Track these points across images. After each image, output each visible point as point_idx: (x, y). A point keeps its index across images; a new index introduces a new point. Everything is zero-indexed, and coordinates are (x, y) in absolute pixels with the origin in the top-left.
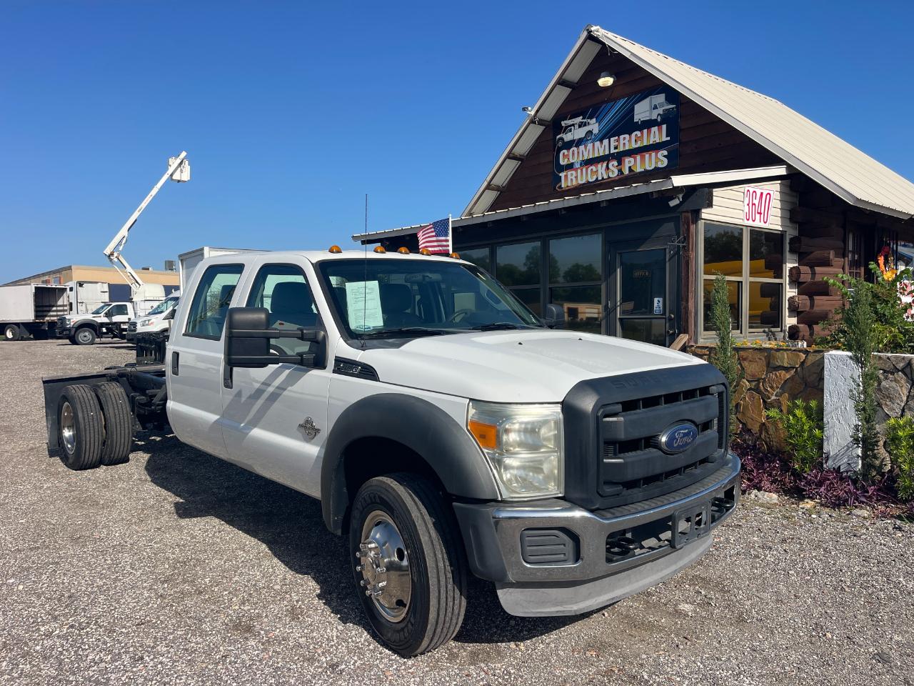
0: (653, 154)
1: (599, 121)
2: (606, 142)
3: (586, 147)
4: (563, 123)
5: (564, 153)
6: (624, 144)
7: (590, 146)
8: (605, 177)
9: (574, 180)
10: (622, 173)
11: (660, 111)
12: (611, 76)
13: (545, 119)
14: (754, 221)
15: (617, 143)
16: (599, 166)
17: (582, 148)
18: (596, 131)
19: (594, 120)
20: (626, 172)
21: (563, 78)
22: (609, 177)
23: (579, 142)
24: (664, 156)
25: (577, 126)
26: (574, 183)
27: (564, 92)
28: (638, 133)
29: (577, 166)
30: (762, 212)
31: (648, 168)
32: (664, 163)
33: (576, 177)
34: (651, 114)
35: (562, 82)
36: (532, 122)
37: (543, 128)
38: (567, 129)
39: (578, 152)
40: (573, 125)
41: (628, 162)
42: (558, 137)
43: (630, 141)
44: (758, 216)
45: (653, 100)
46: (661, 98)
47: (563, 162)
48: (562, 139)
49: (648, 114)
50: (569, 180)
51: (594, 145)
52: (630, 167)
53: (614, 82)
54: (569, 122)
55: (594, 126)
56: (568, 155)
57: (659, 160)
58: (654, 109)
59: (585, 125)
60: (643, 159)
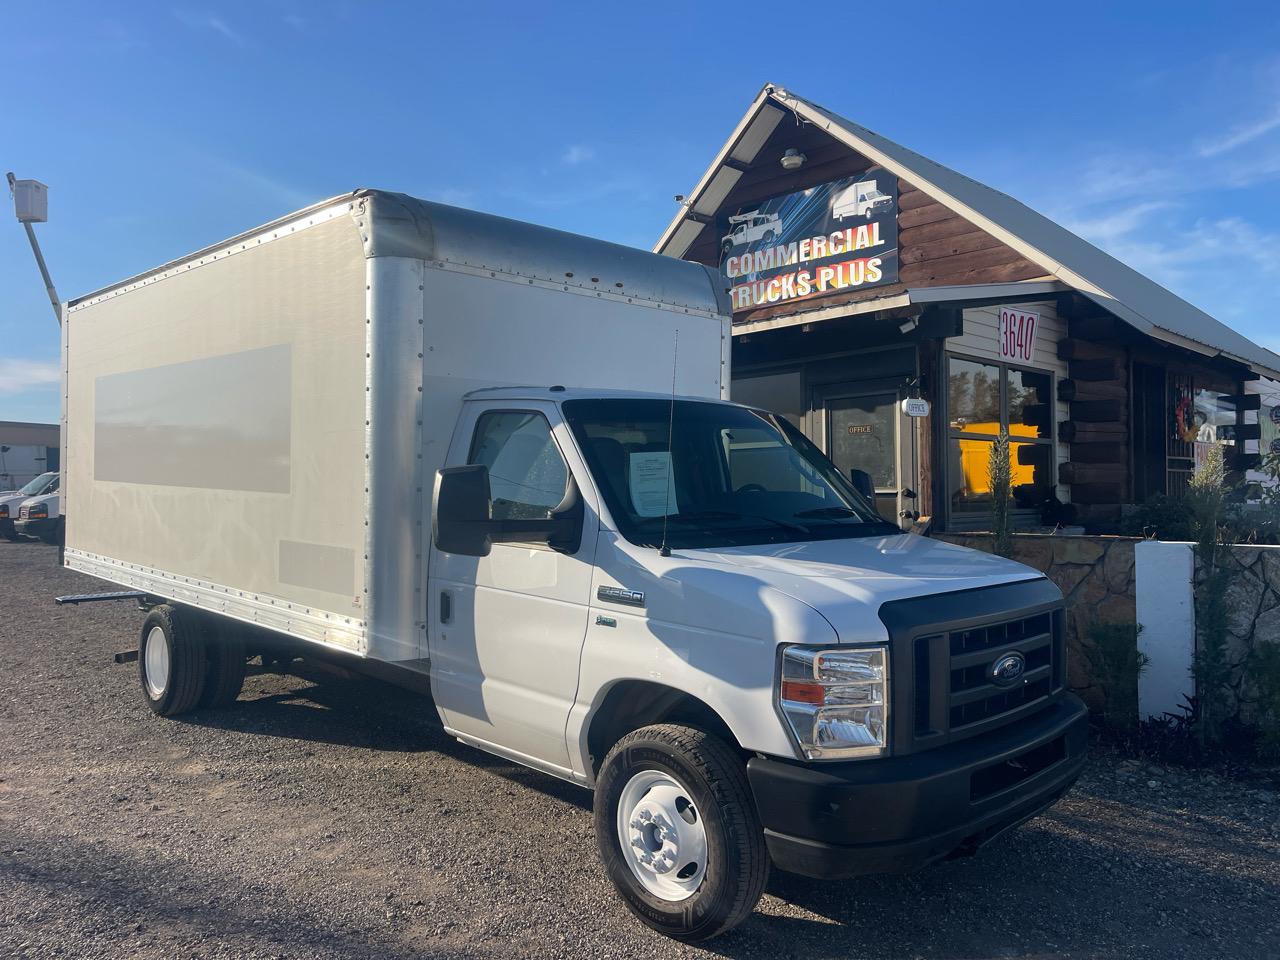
0: (861, 264)
1: (783, 217)
2: (793, 245)
3: (764, 253)
4: (731, 220)
5: (732, 262)
6: (819, 249)
7: (770, 251)
8: (793, 295)
9: (748, 298)
10: (817, 290)
11: (870, 204)
12: (799, 154)
13: (706, 213)
14: (1013, 356)
15: (808, 248)
16: (784, 280)
17: (758, 254)
18: (778, 230)
19: (776, 215)
20: (823, 288)
21: (732, 156)
22: (798, 296)
23: (754, 247)
24: (877, 267)
25: (751, 225)
26: (748, 304)
27: (733, 176)
28: (839, 234)
29: (752, 279)
30: (1024, 344)
31: (855, 283)
32: (876, 276)
33: (751, 295)
34: (857, 207)
35: (729, 161)
36: (688, 216)
37: (703, 225)
38: (736, 228)
39: (753, 261)
40: (746, 222)
41: (825, 274)
42: (723, 239)
43: (827, 245)
44: (1018, 349)
45: (859, 189)
46: (870, 186)
47: (731, 274)
48: (729, 242)
49: (852, 207)
50: (741, 300)
51: (775, 250)
52: (828, 282)
53: (803, 162)
54: (740, 218)
55: (776, 225)
56: (739, 264)
57: (871, 271)
58: (861, 201)
59: (763, 222)
60: (846, 270)
